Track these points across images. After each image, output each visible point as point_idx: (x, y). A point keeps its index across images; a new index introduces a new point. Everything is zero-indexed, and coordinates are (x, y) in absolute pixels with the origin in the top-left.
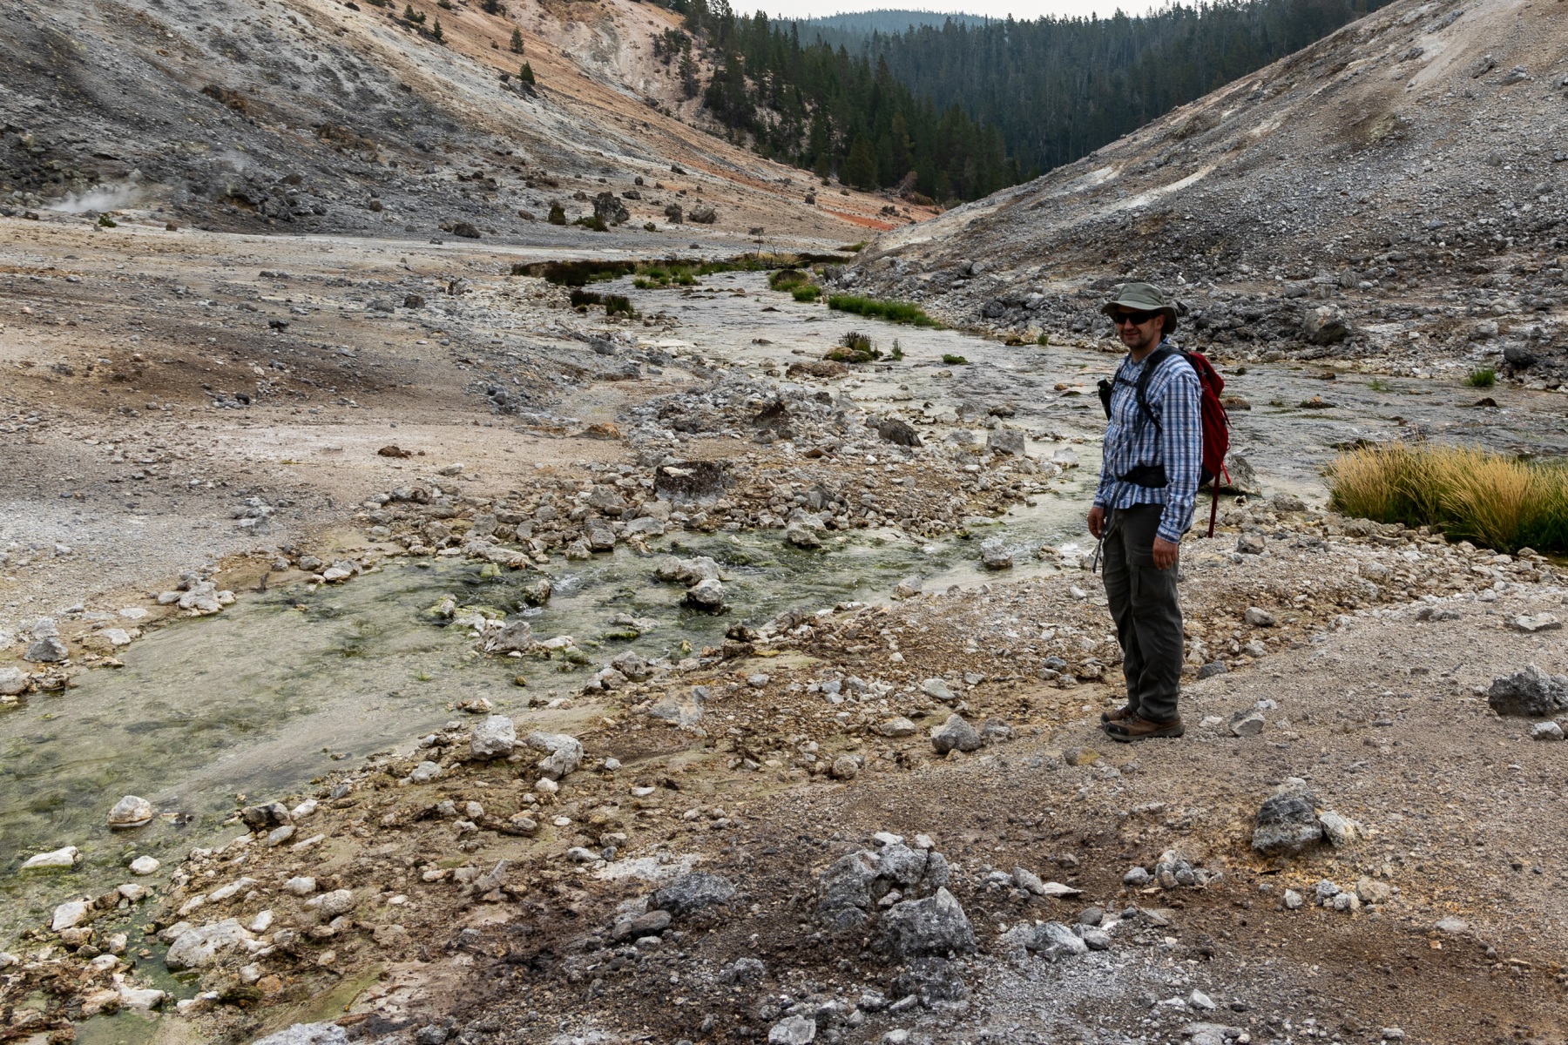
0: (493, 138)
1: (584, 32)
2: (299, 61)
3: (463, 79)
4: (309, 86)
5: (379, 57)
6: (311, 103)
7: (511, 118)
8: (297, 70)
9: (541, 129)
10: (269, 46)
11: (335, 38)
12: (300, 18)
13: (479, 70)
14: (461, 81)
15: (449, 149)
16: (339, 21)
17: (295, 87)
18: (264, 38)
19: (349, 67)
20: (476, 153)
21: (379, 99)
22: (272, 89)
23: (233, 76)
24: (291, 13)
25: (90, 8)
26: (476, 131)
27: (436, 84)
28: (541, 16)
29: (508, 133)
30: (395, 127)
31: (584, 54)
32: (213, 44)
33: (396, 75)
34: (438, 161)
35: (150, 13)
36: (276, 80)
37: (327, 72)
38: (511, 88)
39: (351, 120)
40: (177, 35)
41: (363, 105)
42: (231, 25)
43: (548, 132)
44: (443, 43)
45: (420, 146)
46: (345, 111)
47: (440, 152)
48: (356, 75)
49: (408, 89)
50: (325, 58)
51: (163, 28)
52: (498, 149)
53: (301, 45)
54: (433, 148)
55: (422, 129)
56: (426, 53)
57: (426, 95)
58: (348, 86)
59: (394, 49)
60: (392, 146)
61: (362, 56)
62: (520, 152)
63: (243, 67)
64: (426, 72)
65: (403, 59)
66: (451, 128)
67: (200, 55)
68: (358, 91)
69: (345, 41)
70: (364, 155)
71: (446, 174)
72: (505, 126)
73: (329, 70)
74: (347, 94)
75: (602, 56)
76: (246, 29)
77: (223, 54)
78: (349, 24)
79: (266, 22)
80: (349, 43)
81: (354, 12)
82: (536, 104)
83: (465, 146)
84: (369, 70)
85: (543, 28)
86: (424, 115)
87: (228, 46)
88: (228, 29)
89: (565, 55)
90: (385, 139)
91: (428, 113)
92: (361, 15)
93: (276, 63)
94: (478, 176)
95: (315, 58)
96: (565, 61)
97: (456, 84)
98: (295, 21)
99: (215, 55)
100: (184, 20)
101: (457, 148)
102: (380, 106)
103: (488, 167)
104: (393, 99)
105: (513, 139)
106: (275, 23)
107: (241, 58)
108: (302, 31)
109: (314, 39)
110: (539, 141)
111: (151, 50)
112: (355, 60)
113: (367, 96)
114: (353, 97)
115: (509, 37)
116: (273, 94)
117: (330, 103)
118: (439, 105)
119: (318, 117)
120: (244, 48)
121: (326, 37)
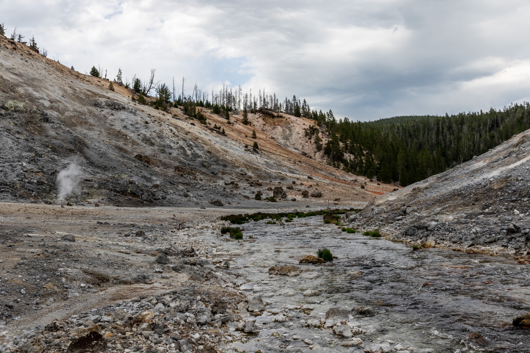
0: (240, 169)
1: (279, 129)
2: (172, 144)
3: (231, 148)
4: (175, 153)
5: (200, 141)
6: (175, 159)
7: (248, 161)
8: (171, 148)
9: (259, 165)
10: (162, 140)
11: (185, 135)
12: (174, 129)
13: (237, 144)
14: (230, 148)
15: (223, 173)
16: (187, 129)
17: (170, 154)
18: (160, 137)
19: (190, 146)
20: (233, 175)
21: (200, 156)
22: (162, 155)
23: (148, 151)
24: (171, 128)
25: (103, 130)
26: (234, 167)
27: (220, 150)
28: (264, 125)
29: (246, 167)
30: (205, 166)
31: (280, 137)
32: (143, 140)
33: (206, 148)
34: (219, 178)
35: (122, 131)
36: (163, 151)
37: (182, 148)
38: (249, 150)
39: (189, 164)
40: (131, 138)
41: (193, 159)
42: (149, 133)
43: (261, 166)
44: (226, 136)
45: (213, 173)
46: (187, 162)
47: (220, 175)
48: (192, 148)
49: (210, 152)
50: (181, 143)
51: (126, 136)
52: (241, 173)
53: (173, 139)
54: (217, 173)
55: (215, 167)
56: (218, 139)
57: (217, 154)
58: (189, 152)
59: (206, 138)
60: (203, 173)
61: (194, 141)
62: (250, 174)
63: (152, 148)
64: (217, 146)
65: (209, 142)
66: (225, 166)
67: (138, 144)
68: (192, 154)
69: (189, 136)
70: (191, 177)
71: (221, 183)
72: (245, 164)
73: (182, 147)
74: (188, 155)
75: (286, 138)
76: (154, 134)
77: (146, 143)
78: (191, 130)
79: (161, 131)
80: (190, 137)
81: (193, 126)
82: (258, 156)
83: (229, 172)
84: (197, 146)
85: (264, 129)
86: (216, 162)
87: (148, 140)
88: (148, 135)
89: (272, 138)
90: (200, 171)
91: (217, 161)
92: (195, 127)
93: (164, 146)
94: (232, 183)
95: (178, 143)
96: (272, 140)
97: (228, 150)
98: (171, 130)
99: (143, 144)
100: (134, 132)
101: (227, 173)
102: (199, 159)
103: (237, 180)
104: (205, 156)
105: (247, 169)
106: (164, 131)
107: (152, 144)
108: (174, 134)
109: (178, 136)
110: (257, 169)
111: (121, 144)
112: (191, 143)
113: (196, 156)
114: (191, 156)
115: (252, 133)
116: (162, 157)
117: (181, 159)
118: (221, 158)
119: (177, 164)
120: (153, 141)
121: (182, 135)
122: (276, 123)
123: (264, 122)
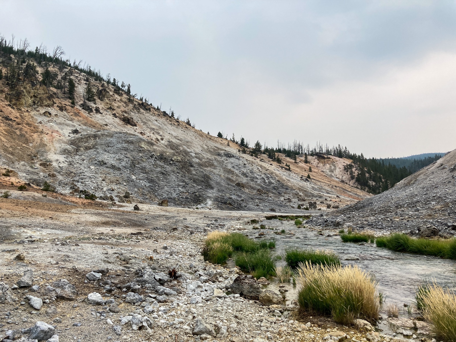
0: (296, 191)
1: (328, 166)
2: (258, 177)
3: (292, 178)
4: (259, 181)
5: (274, 175)
6: (259, 185)
7: (301, 186)
8: (257, 178)
9: (308, 188)
10: (252, 174)
11: (266, 171)
13: (296, 176)
14: (291, 179)
15: (285, 193)
16: (267, 168)
17: (256, 182)
18: (252, 172)
19: (268, 177)
20: (291, 194)
21: (273, 183)
22: (251, 183)
23: (244, 180)
24: (258, 167)
25: (221, 169)
26: (292, 189)
27: (286, 180)
29: (299, 190)
30: (275, 189)
31: (328, 171)
32: (242, 174)
33: (277, 178)
34: (282, 196)
35: (232, 169)
36: (252, 180)
37: (263, 178)
38: (303, 180)
39: (266, 188)
40: (235, 173)
41: (269, 185)
42: (246, 170)
44: (290, 171)
45: (279, 193)
46: (265, 186)
47: (283, 194)
48: (269, 179)
49: (279, 181)
50: (263, 176)
51: (233, 172)
52: (296, 193)
53: (258, 173)
54: (281, 193)
55: (281, 189)
56: (285, 173)
57: (283, 182)
58: (267, 181)
59: (278, 173)
60: (273, 193)
61: (271, 175)
62: (301, 194)
63: (247, 178)
64: (284, 177)
65: (279, 175)
66: (287, 189)
67: (239, 177)
68: (269, 182)
70: (266, 195)
71: (282, 199)
72: (299, 188)
74: (266, 183)
76: (249, 171)
77: (243, 176)
78: (269, 168)
79: (252, 169)
80: (268, 172)
81: (271, 166)
82: (308, 183)
83: (289, 192)
84: (272, 178)
85: (318, 166)
87: (245, 174)
88: (245, 171)
89: (322, 171)
90: (272, 192)
91: (283, 186)
93: (253, 177)
94: (288, 199)
95: (261, 176)
96: (322, 173)
97: (290, 179)
98: (258, 168)
99: (242, 176)
100: (237, 170)
101: (287, 193)
102: (273, 185)
103: (292, 197)
104: (276, 183)
106: (254, 169)
107: (247, 177)
108: (259, 170)
109: (261, 172)
110: (306, 191)
111: (230, 176)
112: (269, 176)
113: (270, 183)
115: (309, 168)
116: (252, 184)
117: (262, 185)
118: (285, 184)
119: (259, 187)
120: (247, 175)
121: (264, 171)
122: (326, 162)
123: (318, 162)
